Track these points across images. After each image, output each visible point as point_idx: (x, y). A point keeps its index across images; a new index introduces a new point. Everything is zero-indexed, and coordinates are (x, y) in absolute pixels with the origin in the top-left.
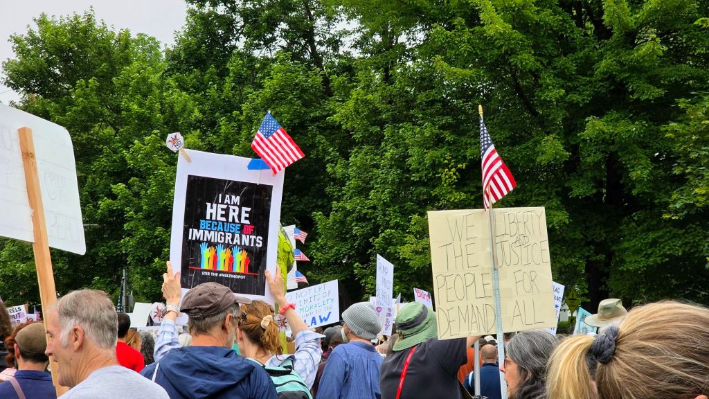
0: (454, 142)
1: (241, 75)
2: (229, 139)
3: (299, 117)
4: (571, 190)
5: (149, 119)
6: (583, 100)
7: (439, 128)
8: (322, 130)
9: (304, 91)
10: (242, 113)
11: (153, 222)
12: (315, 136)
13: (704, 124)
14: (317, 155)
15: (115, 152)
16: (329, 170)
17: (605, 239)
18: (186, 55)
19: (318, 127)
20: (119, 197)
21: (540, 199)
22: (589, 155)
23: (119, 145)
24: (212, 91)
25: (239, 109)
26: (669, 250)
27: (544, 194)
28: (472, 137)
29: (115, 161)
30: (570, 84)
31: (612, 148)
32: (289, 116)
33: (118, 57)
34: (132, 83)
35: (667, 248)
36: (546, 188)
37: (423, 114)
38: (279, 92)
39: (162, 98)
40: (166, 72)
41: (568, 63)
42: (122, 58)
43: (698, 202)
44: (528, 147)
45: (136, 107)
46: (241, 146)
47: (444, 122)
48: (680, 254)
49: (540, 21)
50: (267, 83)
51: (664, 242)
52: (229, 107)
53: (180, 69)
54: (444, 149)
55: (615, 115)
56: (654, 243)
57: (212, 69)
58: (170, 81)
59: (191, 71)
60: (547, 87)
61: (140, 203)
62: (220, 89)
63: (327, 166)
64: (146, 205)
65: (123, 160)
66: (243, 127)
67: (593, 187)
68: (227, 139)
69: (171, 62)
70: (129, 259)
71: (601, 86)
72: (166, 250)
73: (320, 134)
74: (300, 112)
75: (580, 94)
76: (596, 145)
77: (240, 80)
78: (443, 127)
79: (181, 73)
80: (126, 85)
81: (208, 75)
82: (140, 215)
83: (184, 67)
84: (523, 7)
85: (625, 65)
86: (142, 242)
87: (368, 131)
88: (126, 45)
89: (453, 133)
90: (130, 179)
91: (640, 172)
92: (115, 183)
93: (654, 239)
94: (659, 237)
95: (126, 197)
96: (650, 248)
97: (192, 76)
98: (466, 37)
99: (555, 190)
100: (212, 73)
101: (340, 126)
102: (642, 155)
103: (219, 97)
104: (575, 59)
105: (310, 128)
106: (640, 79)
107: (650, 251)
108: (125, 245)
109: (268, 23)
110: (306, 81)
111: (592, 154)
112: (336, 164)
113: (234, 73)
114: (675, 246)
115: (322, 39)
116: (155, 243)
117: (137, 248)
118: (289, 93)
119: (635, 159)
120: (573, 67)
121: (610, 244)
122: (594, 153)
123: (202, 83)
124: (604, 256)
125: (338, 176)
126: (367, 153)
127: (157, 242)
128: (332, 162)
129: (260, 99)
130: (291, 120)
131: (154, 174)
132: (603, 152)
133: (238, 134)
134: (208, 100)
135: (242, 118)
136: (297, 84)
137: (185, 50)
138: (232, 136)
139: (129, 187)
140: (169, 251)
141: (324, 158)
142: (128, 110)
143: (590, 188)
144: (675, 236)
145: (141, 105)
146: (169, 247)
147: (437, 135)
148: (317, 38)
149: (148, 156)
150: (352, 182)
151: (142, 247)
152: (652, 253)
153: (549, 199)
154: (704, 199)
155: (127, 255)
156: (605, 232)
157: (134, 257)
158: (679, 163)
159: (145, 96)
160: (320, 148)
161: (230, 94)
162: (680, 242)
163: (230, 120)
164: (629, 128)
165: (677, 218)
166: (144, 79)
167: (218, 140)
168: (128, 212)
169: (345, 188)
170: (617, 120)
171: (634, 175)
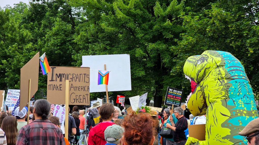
0: (110, 50)
1: (46, 25)
2: (41, 46)
3: (63, 40)
4: (147, 64)
5: (14, 39)
6: (150, 37)
7: (106, 45)
8: (71, 44)
9: (65, 31)
10: (45, 38)
11: (16, 73)
12: (68, 46)
13: (182, 47)
14: (69, 52)
15: (3, 49)
16: (72, 57)
17: (158, 80)
18: (28, 18)
19: (70, 43)
20: (4, 64)
21: (137, 67)
22: (152, 54)
23: (5, 47)
24: (36, 30)
25: (44, 36)
26: (176, 84)
27: (138, 66)
28: (116, 48)
29: (3, 52)
30: (146, 32)
31: (159, 52)
32: (60, 40)
33: (5, 18)
34: (9, 27)
35: (176, 83)
36: (139, 64)
37: (101, 40)
38: (57, 32)
39: (19, 32)
40: (21, 23)
41: (145, 25)
42: (6, 18)
43: (177, 70)
44: (133, 51)
45: (10, 35)
46: (45, 48)
47: (107, 43)
48: (179, 85)
49: (136, 13)
50: (53, 28)
51: (175, 82)
52: (42, 35)
53: (26, 22)
54: (107, 51)
55: (160, 42)
56: (172, 82)
57: (36, 22)
58: (22, 26)
59: (29, 23)
60: (138, 33)
61: (11, 67)
62: (39, 30)
63: (72, 56)
64: (13, 67)
65: (6, 52)
66: (46, 42)
67: (153, 64)
68: (40, 46)
69: (23, 20)
70: (8, 84)
71: (156, 33)
72: (19, 82)
73: (71, 45)
74: (64, 38)
75: (149, 35)
76: (154, 51)
77: (46, 26)
78: (107, 45)
79: (26, 24)
80: (7, 28)
81: (35, 25)
82: (11, 70)
83: (27, 21)
84: (130, 9)
85: (162, 27)
86: (12, 79)
87: (84, 45)
88: (8, 14)
89: (110, 47)
90: (8, 59)
91: (166, 60)
92: (3, 60)
93: (172, 81)
94: (173, 80)
95: (6, 65)
96: (171, 83)
97: (29, 25)
98: (112, 18)
99: (142, 64)
100: (36, 24)
101: (76, 43)
102: (167, 55)
103: (38, 32)
104: (148, 24)
105: (67, 43)
106: (167, 31)
107: (171, 84)
108: (6, 80)
109: (55, 8)
110: (66, 28)
111: (153, 54)
112: (75, 55)
113: (43, 24)
114: (178, 83)
115: (74, 13)
116: (16, 79)
117: (10, 81)
118: (60, 32)
119: (165, 56)
120: (147, 27)
121: (160, 82)
122: (154, 54)
123: (33, 27)
124: (157, 85)
125: (75, 59)
126: (84, 52)
127: (17, 79)
128: (74, 55)
129: (51, 34)
130: (61, 41)
131: (15, 57)
132: (156, 53)
133: (44, 44)
134: (35, 33)
135: (45, 39)
136: (63, 29)
137: (27, 16)
138: (42, 45)
139: (8, 61)
140: (20, 83)
141: (71, 53)
142: (7, 36)
143: (152, 64)
144: (178, 80)
145: (12, 35)
146: (20, 81)
147: (105, 47)
148: (72, 13)
149: (14, 52)
150: (79, 61)
151: (12, 81)
152: (171, 85)
153: (140, 67)
154: (179, 70)
155: (7, 83)
156: (158, 78)
157: (9, 84)
158: (175, 58)
159: (13, 31)
160: (70, 50)
161: (42, 31)
162: (180, 82)
163: (42, 40)
164: (163, 46)
165: (175, 75)
166: (13, 26)
167: (38, 46)
168: (7, 69)
169: (77, 63)
170: (160, 44)
171: (164, 61)
